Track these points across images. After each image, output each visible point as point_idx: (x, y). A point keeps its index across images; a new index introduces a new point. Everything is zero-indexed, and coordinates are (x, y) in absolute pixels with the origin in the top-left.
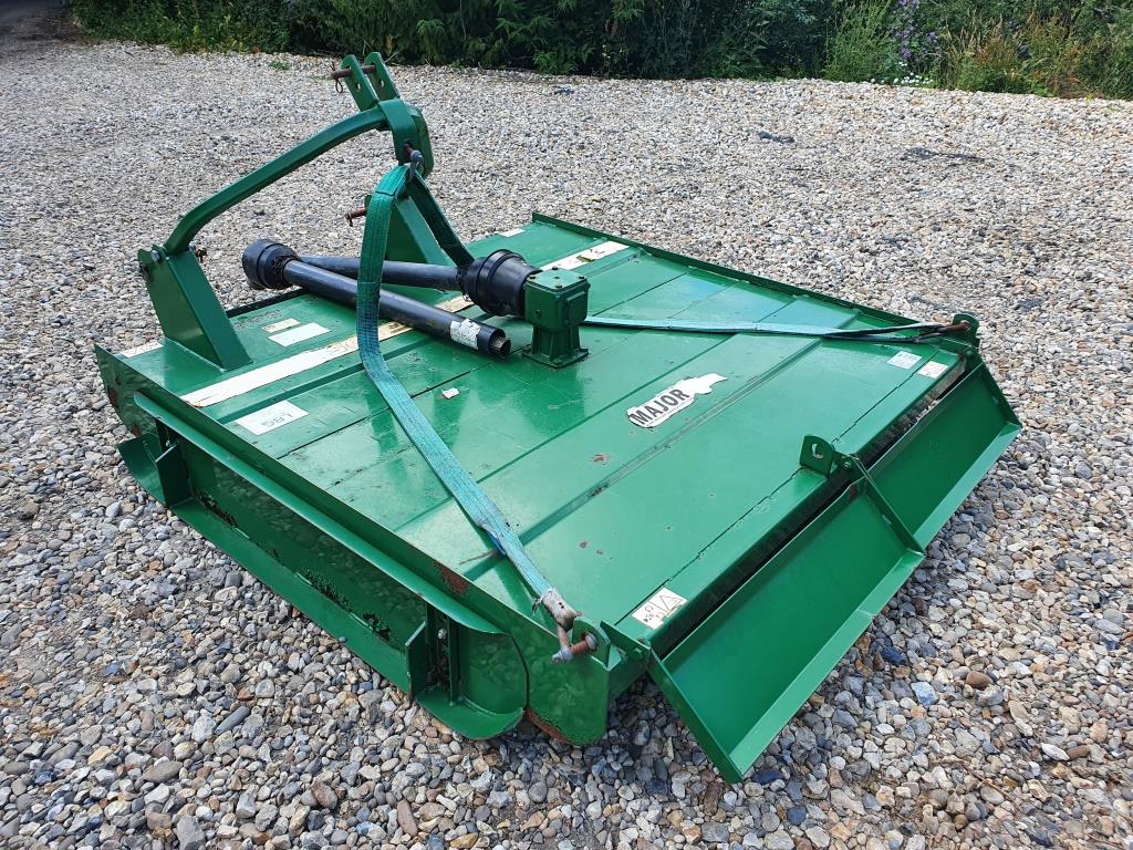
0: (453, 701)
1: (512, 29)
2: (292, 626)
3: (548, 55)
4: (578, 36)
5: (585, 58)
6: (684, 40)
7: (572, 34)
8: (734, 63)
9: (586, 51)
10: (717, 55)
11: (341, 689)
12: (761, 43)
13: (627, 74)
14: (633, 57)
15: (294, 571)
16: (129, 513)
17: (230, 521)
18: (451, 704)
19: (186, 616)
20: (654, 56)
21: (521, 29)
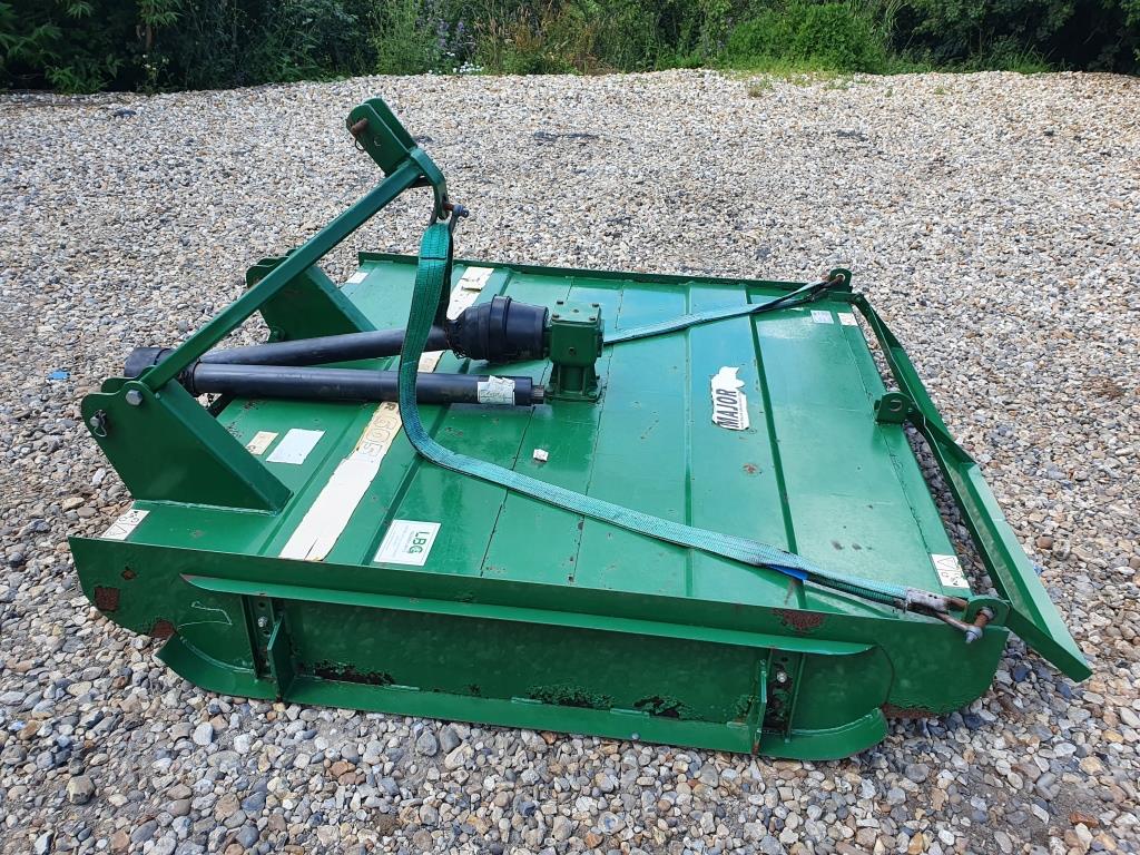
0: (786, 737)
1: (11, 44)
2: (562, 752)
3: (67, 71)
4: (91, 46)
5: (114, 72)
6: (229, 44)
7: (83, 44)
8: (289, 65)
9: (114, 64)
10: (265, 57)
11: (675, 784)
12: (312, 43)
13: (169, 86)
14: (173, 66)
15: (510, 699)
16: (226, 729)
17: (376, 680)
18: (787, 741)
19: (444, 801)
20: (194, 63)
21: (22, 43)
